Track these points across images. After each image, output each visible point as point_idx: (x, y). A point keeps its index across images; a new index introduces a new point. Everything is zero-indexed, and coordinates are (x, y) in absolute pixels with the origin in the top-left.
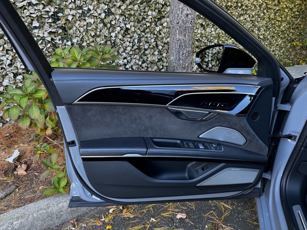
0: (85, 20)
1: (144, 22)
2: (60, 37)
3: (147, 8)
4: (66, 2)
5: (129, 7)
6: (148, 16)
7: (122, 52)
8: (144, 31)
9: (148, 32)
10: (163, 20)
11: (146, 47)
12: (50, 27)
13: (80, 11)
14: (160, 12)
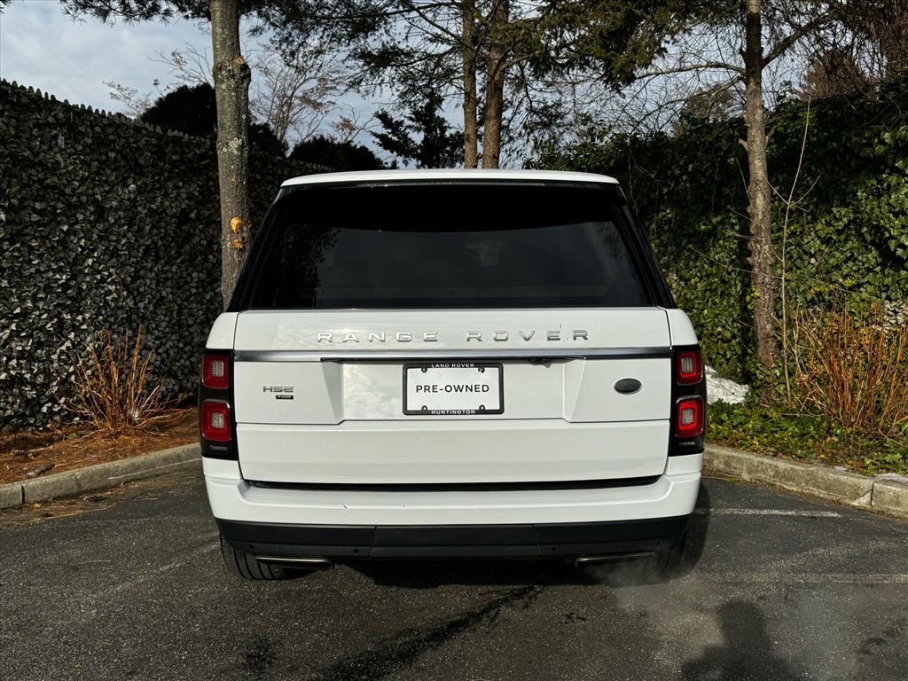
0: (103, 288)
1: (187, 287)
2: (68, 310)
3: (190, 269)
4: (81, 265)
5: (165, 269)
6: (192, 279)
7: (153, 329)
8: (186, 300)
9: (192, 301)
10: (215, 286)
11: (191, 322)
12: (57, 298)
13: (98, 277)
14: (209, 274)
